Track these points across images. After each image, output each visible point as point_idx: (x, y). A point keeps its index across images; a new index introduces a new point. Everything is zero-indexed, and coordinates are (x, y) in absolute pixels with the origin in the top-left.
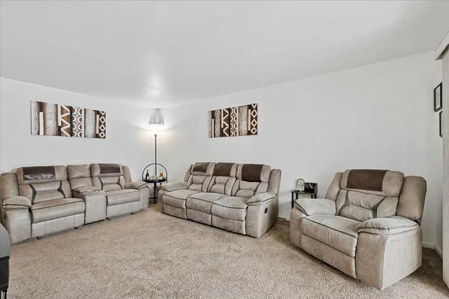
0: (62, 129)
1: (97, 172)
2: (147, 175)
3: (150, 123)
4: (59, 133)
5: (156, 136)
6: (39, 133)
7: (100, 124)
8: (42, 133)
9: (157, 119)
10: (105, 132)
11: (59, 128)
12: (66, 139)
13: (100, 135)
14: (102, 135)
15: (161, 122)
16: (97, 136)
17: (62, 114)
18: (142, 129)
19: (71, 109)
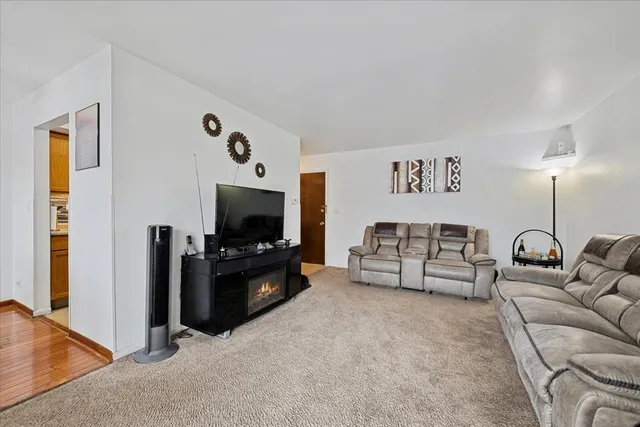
0: (412, 185)
1: (437, 234)
2: (522, 248)
3: (547, 156)
4: (410, 190)
5: (554, 179)
6: (393, 192)
7: (453, 173)
8: (395, 191)
9: (560, 147)
10: (459, 183)
11: (409, 184)
12: (416, 195)
13: (452, 188)
14: (455, 187)
15: (570, 150)
16: (449, 190)
17: (412, 169)
18: (529, 171)
19: (421, 162)
